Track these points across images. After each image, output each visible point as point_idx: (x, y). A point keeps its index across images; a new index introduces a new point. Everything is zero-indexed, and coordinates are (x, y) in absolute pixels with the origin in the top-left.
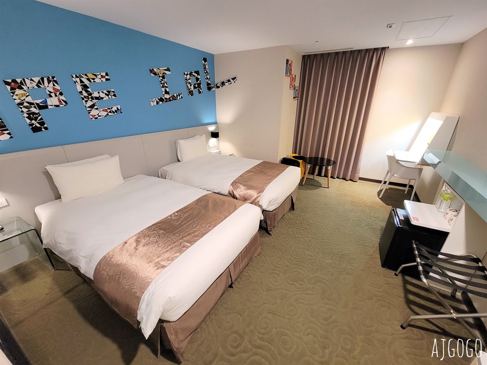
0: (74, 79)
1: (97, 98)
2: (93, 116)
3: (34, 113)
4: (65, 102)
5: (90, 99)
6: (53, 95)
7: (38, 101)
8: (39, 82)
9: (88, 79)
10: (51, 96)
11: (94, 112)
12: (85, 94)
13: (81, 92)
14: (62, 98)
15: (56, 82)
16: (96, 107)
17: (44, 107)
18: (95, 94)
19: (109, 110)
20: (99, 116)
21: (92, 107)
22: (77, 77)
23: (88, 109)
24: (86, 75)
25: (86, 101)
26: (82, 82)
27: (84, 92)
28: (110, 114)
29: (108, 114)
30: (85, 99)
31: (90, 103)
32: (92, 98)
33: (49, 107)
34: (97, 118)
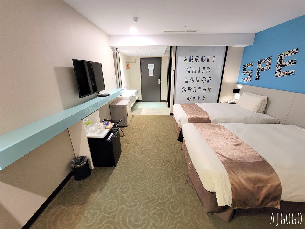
0: (278, 57)
1: (284, 66)
2: (276, 75)
3: (259, 73)
4: (269, 68)
5: (280, 66)
6: (267, 65)
7: (262, 68)
8: (266, 61)
9: (285, 55)
10: (266, 66)
11: (278, 73)
12: (279, 64)
13: (278, 63)
14: (270, 66)
15: (271, 59)
16: (280, 71)
17: (262, 70)
18: (284, 64)
19: (286, 73)
20: (279, 76)
21: (278, 71)
22: (280, 55)
23: (276, 72)
24: (285, 53)
25: (277, 67)
26: (281, 57)
27: (279, 62)
28: (285, 75)
29: (284, 75)
30: (278, 66)
31: (279, 68)
32: (281, 66)
33: (264, 70)
34: (277, 77)
